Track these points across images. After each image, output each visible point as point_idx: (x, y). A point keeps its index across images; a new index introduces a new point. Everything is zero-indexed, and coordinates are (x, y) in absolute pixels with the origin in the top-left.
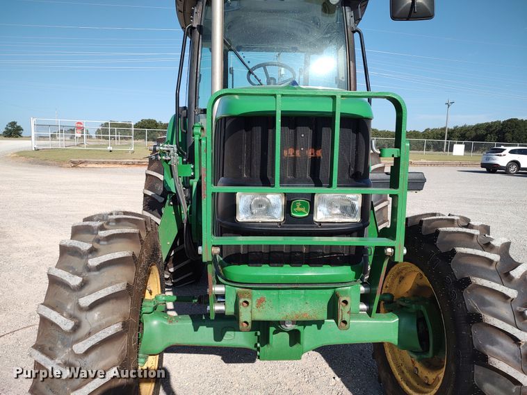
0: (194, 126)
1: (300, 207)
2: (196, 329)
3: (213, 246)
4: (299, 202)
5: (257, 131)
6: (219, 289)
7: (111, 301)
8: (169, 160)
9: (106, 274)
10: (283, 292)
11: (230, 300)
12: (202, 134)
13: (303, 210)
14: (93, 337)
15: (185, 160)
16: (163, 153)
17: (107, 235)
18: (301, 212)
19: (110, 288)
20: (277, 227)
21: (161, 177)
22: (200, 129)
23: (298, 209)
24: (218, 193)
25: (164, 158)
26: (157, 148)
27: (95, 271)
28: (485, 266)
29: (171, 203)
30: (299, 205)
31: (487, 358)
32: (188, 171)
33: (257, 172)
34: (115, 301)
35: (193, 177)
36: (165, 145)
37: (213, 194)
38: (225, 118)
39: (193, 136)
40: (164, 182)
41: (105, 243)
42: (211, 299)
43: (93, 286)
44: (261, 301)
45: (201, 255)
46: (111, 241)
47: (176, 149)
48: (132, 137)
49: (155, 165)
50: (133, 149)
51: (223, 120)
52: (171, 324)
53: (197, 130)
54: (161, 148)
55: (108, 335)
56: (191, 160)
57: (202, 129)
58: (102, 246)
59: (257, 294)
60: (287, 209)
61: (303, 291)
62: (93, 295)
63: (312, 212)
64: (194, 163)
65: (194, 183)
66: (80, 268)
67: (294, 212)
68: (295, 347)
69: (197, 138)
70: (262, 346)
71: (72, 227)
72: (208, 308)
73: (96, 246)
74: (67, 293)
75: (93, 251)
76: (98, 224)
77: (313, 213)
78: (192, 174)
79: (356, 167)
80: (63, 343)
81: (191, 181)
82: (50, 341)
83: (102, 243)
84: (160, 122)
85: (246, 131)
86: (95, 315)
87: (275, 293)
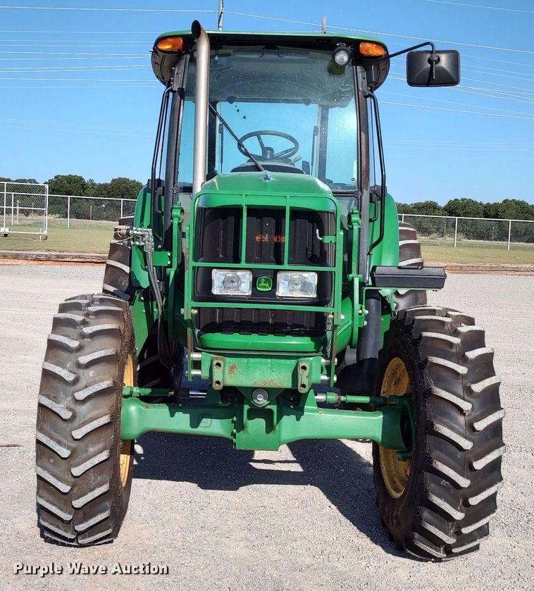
0: (172, 208)
1: (265, 282)
2: (172, 415)
3: (192, 308)
4: (263, 279)
5: (231, 220)
6: (196, 356)
7: (103, 364)
8: (143, 246)
9: (97, 341)
10: (252, 360)
11: (205, 366)
12: (182, 217)
13: (267, 285)
14: (91, 388)
15: (160, 246)
16: (136, 238)
17: (96, 310)
18: (265, 287)
19: (102, 351)
20: (245, 299)
21: (127, 269)
22: (179, 211)
23: (263, 284)
24: (198, 267)
25: (137, 243)
26: (131, 232)
27: (87, 338)
28: (447, 348)
29: (142, 298)
30: (263, 280)
31: (433, 425)
32: (163, 259)
33: (230, 252)
34: (106, 364)
35: (170, 266)
36: (139, 229)
37: (194, 268)
38: (205, 208)
39: (172, 219)
40: (131, 275)
41: (94, 317)
42: (190, 365)
43: (87, 349)
44: (232, 368)
45: (183, 316)
46: (99, 316)
47: (151, 234)
48: (46, 209)
49: (118, 254)
50: (46, 232)
51: (203, 210)
52: (147, 409)
53: (176, 213)
54: (135, 232)
55: (102, 388)
56: (168, 246)
57: (182, 211)
58: (91, 319)
59: (230, 361)
60: (254, 284)
61: (269, 360)
62: (89, 356)
63: (275, 286)
64: (171, 250)
65: (171, 273)
66: (75, 336)
67: (259, 287)
68: (271, 434)
69: (175, 222)
70: (238, 431)
71: (60, 305)
72: (187, 372)
73: (87, 320)
74: (66, 355)
75: (84, 323)
76: (86, 301)
77: (276, 288)
78: (169, 263)
79: (312, 252)
80: (64, 393)
81: (168, 270)
82: (53, 392)
83: (91, 317)
84: (91, 180)
85: (223, 219)
86: (91, 373)
87: (244, 360)
